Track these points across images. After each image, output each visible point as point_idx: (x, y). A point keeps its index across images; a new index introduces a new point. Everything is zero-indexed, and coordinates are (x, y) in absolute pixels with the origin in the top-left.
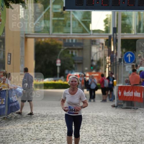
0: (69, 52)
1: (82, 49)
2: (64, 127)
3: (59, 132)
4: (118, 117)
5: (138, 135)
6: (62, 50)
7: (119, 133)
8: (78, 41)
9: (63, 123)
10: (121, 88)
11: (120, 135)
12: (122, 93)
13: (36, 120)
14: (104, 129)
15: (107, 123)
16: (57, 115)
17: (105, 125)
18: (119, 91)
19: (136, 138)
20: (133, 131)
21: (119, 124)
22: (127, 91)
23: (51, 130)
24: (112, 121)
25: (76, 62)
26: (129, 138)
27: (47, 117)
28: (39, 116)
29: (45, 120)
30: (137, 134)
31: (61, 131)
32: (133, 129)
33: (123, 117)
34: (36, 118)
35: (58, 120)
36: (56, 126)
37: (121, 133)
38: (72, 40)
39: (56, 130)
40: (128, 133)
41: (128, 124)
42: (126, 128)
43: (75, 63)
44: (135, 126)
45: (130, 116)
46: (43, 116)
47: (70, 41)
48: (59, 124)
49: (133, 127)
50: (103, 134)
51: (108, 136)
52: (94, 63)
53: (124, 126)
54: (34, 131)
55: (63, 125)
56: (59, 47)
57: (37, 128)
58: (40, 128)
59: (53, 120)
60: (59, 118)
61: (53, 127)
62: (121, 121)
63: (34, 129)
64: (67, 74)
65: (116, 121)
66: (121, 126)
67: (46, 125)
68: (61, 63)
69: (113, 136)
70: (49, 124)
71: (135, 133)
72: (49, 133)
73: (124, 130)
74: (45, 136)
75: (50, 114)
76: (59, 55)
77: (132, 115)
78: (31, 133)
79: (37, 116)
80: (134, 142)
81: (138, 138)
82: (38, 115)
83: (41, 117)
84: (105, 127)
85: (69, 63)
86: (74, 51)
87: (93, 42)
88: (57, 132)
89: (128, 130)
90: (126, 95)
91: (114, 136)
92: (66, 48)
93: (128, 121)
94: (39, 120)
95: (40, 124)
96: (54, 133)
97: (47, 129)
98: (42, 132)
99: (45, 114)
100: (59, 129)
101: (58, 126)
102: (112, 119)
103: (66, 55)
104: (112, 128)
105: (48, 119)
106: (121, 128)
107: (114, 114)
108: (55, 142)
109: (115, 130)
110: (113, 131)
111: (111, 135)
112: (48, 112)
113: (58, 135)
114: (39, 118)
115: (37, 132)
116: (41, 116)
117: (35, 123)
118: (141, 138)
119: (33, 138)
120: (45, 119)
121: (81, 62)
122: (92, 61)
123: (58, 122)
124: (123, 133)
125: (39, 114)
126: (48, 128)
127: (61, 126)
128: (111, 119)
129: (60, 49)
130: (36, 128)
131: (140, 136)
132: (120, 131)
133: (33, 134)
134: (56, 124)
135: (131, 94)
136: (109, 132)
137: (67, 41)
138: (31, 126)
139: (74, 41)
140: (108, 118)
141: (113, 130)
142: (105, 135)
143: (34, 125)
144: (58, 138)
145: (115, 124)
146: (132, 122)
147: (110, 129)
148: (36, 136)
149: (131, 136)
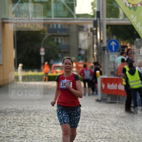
0: (53, 39)
1: (68, 36)
2: (39, 123)
3: (32, 129)
4: (100, 113)
5: (116, 132)
6: (46, 37)
7: (97, 130)
8: (63, 27)
9: (39, 118)
10: (104, 81)
11: (98, 131)
12: (106, 86)
13: (10, 116)
14: (82, 125)
15: (86, 119)
16: (35, 110)
17: (84, 120)
18: (103, 83)
19: (113, 135)
20: (112, 127)
21: (98, 120)
22: (111, 84)
23: (25, 126)
24: (92, 116)
25: (62, 51)
26: (107, 135)
27: (23, 112)
28: (15, 112)
29: (20, 116)
30: (116, 130)
31: (35, 128)
32: (113, 125)
33: (105, 112)
34: (11, 114)
35: (33, 116)
36: (30, 122)
37: (99, 130)
38: (57, 26)
39: (30, 126)
40: (107, 130)
41: (108, 120)
42: (105, 124)
43: (60, 52)
44: (116, 122)
45: (112, 112)
46: (19, 111)
47: (55, 27)
48: (35, 120)
49: (113, 123)
50: (80, 130)
51: (84, 132)
52: (83, 53)
53: (103, 122)
54: (6, 128)
55: (38, 121)
56: (42, 34)
57: (10, 125)
58: (13, 124)
59: (29, 115)
60: (35, 114)
61: (27, 123)
62: (102, 116)
63: (6, 126)
64: (52, 65)
65: (97, 116)
66: (100, 122)
67: (20, 121)
68: (45, 51)
69: (89, 133)
70: (24, 120)
71: (114, 130)
72: (22, 130)
73: (103, 126)
74: (17, 133)
75: (27, 109)
76: (43, 43)
77: (115, 110)
78: (2, 130)
79: (12, 112)
80: (111, 139)
81: (115, 135)
82: (13, 110)
83: (16, 113)
84: (83, 122)
85: (54, 51)
86: (59, 38)
87: (80, 28)
88: (30, 128)
89: (108, 126)
90: (110, 88)
91: (91, 132)
92: (50, 34)
93: (110, 117)
94: (13, 115)
95: (14, 121)
96: (27, 130)
97: (20, 126)
98: (14, 129)
99: (22, 109)
100: (33, 125)
101: (33, 122)
102: (93, 115)
103: (51, 42)
104: (90, 124)
105: (23, 115)
106: (100, 124)
107: (96, 109)
108: (26, 139)
109: (93, 126)
110: (90, 128)
111: (88, 131)
112: (25, 107)
113: (31, 131)
114: (14, 113)
115: (9, 129)
116: (16, 111)
117: (8, 119)
118: (119, 135)
119: (3, 136)
120: (21, 114)
121: (67, 51)
122: (80, 49)
123: (34, 118)
124: (102, 130)
125: (15, 109)
126: (22, 125)
127: (36, 122)
128: (91, 114)
129: (44, 36)
130: (8, 124)
131: (119, 133)
132: (98, 127)
133: (4, 131)
134: (30, 120)
135: (115, 87)
136: (86, 128)
137: (51, 27)
138: (4, 122)
139: (59, 27)
140: (88, 113)
141: (91, 126)
142: (82, 131)
143: (7, 121)
144: (31, 135)
145: (95, 119)
146: (114, 118)
147: (88, 125)
148: (7, 134)
149: (109, 132)
